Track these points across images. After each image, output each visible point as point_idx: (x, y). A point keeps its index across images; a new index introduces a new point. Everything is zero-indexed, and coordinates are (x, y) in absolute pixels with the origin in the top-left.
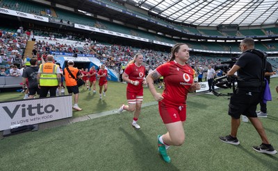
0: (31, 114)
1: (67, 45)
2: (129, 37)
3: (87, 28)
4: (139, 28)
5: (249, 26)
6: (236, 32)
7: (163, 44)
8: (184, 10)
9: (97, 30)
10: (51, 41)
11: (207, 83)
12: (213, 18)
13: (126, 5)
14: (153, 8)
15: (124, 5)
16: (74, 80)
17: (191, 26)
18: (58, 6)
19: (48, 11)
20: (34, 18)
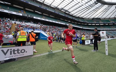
0: (14, 53)
1: (30, 25)
2: (57, 22)
3: (39, 18)
4: (61, 19)
5: (105, 19)
6: (99, 21)
8: (79, 12)
9: (43, 19)
10: (24, 24)
12: (91, 15)
13: (55, 9)
14: (66, 11)
15: (54, 9)
16: (34, 39)
17: (82, 18)
18: (26, 9)
19: (22, 11)
20: (16, 14)
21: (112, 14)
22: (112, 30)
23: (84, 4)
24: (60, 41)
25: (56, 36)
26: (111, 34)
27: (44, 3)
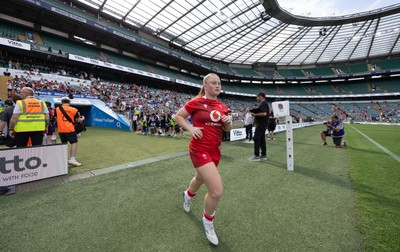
0: (3, 170)
1: (59, 82)
2: (145, 74)
3: (87, 60)
4: (158, 63)
6: (273, 72)
7: (188, 84)
8: (214, 42)
9: (101, 64)
10: (36, 76)
11: (243, 130)
13: (140, 33)
14: (175, 38)
15: (137, 32)
16: (71, 124)
17: (222, 63)
18: (44, 29)
19: (30, 35)
20: (8, 44)
21: (308, 51)
22: (310, 100)
23: (228, 20)
24: (153, 131)
25: (142, 116)
26: (304, 111)
27: (104, 11)
